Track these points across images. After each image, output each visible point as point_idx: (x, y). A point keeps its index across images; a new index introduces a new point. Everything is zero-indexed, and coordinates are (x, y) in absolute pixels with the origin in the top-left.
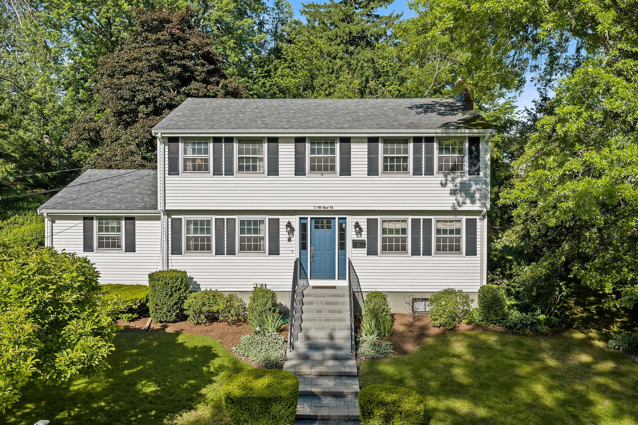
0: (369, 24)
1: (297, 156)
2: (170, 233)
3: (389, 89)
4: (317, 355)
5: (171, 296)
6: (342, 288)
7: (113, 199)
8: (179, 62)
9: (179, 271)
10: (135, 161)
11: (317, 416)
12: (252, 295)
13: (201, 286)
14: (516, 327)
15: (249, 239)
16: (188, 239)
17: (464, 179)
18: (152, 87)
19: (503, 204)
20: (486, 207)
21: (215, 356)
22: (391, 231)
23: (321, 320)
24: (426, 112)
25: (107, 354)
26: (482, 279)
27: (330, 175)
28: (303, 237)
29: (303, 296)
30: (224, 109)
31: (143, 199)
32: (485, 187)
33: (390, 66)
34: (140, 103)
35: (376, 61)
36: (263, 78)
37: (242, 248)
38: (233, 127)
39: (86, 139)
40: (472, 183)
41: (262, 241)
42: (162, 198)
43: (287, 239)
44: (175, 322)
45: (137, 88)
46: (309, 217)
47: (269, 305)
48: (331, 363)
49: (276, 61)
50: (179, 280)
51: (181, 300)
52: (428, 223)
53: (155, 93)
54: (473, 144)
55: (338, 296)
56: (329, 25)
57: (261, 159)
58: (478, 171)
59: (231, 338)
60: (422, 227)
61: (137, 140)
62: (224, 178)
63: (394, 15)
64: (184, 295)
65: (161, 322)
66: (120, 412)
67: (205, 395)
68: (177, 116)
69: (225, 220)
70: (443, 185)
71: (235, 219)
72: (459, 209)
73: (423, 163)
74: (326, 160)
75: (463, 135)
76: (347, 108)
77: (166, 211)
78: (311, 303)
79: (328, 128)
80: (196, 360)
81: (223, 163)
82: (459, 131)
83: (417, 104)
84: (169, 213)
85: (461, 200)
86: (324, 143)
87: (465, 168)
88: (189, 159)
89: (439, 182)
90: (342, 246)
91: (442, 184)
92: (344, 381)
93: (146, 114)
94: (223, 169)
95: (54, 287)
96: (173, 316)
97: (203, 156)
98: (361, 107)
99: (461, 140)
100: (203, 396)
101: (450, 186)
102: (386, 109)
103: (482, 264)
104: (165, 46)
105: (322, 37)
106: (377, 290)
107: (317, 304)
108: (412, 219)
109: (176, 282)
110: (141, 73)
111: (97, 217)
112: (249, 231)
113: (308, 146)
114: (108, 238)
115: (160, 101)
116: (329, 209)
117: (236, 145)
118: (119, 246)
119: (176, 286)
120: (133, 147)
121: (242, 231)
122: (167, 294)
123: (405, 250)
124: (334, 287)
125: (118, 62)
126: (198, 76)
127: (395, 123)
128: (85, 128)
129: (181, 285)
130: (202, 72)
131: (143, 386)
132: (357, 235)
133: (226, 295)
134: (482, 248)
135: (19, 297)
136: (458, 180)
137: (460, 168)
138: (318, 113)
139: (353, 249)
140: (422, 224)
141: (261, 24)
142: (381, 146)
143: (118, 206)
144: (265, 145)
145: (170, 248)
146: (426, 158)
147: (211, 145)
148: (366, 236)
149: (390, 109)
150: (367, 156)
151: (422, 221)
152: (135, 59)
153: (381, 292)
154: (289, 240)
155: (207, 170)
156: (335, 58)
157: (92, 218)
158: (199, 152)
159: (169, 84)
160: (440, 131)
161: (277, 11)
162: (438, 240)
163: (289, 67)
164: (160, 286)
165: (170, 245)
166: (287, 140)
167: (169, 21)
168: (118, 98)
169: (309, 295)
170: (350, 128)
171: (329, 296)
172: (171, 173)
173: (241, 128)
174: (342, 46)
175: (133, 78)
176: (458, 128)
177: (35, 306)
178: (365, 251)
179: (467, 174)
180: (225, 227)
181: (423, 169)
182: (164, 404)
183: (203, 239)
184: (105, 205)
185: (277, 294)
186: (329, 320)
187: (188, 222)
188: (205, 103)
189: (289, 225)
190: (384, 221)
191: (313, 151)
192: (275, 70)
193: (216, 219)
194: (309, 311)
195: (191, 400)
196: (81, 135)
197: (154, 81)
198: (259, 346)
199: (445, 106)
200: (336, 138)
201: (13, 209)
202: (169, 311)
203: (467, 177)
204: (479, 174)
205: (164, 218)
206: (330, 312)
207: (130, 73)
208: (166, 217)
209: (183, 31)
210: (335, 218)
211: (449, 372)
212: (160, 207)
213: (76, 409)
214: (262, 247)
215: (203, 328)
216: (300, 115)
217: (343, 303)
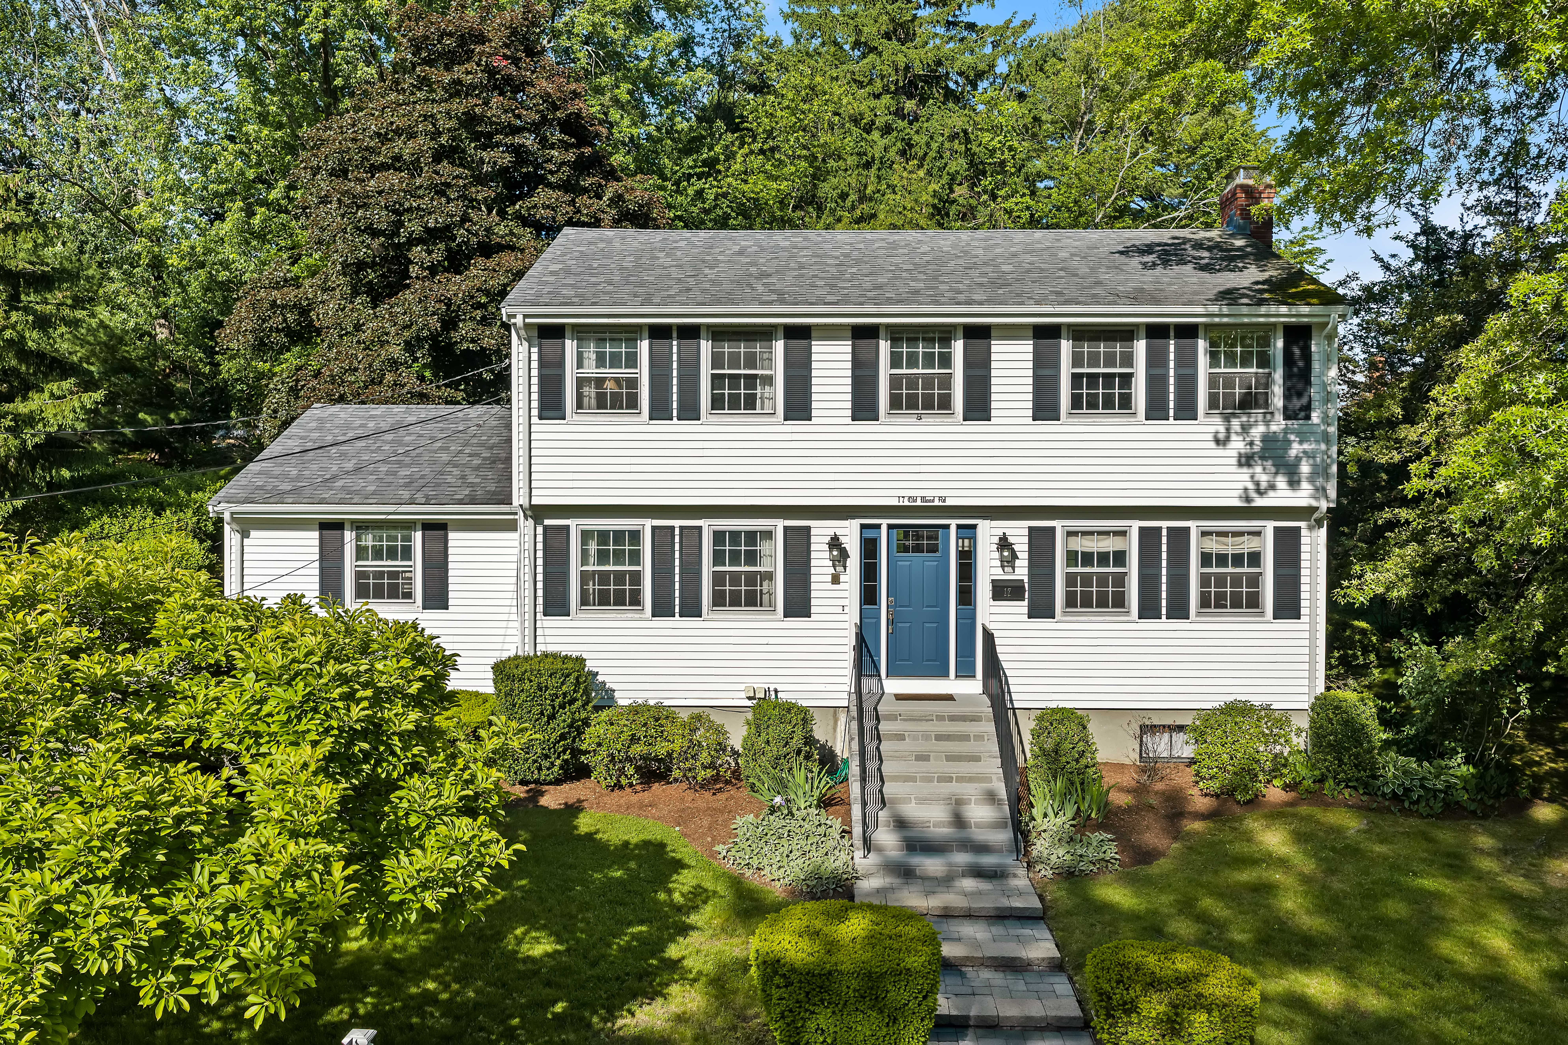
0: (951, 45)
1: (859, 373)
2: (540, 562)
3: (1008, 205)
4: (932, 865)
5: (552, 717)
6: (968, 699)
7: (390, 479)
8: (508, 140)
9: (566, 657)
10: (403, 386)
11: (967, 1018)
12: (750, 716)
13: (616, 694)
14: (1409, 798)
15: (735, 578)
16: (585, 577)
17: (1274, 428)
18: (443, 200)
19: (1418, 491)
20: (1327, 497)
21: (678, 865)
22: (1087, 558)
23: (929, 780)
24: (1166, 263)
25: (511, 862)
26: (1312, 678)
27: (938, 420)
28: (869, 572)
29: (878, 719)
30: (662, 255)
31: (463, 477)
32: (1323, 447)
33: (1011, 149)
34: (412, 242)
35: (972, 137)
36: (699, 179)
37: (718, 600)
38: (699, 299)
39: (278, 330)
40: (1292, 437)
41: (765, 583)
42: (524, 476)
43: (829, 578)
44: (558, 782)
45: (407, 205)
46: (884, 523)
47: (797, 742)
48: (969, 884)
49: (730, 138)
50: (572, 679)
51: (578, 728)
52: (1180, 537)
53: (452, 216)
54: (1296, 342)
55: (963, 718)
56: (847, 47)
57: (769, 380)
58: (1307, 409)
59: (705, 823)
60: (1164, 548)
61: (406, 334)
62: (675, 427)
63: (1016, 23)
64: (583, 715)
65: (523, 782)
66: (477, 1006)
67: (680, 960)
68: (552, 273)
69: (677, 531)
70: (1221, 442)
71: (700, 528)
72: (1260, 502)
73: (1172, 389)
74: (928, 381)
75: (1273, 320)
76: (966, 253)
77: (533, 507)
78: (901, 737)
79: (937, 303)
80: (634, 877)
81: (675, 389)
82: (1263, 310)
83: (1137, 243)
84: (538, 513)
85: (1264, 478)
86: (924, 339)
87: (1276, 400)
88: (589, 380)
89: (1210, 437)
90: (966, 596)
91: (1217, 441)
92: (1013, 932)
93: (428, 268)
94: (675, 405)
95: (369, 693)
96: (556, 769)
97: (623, 372)
98: (998, 250)
99: (1264, 333)
100: (674, 965)
101: (1238, 444)
102: (1063, 254)
103: (1313, 639)
104: (473, 101)
105: (837, 79)
106: (1062, 705)
107: (915, 738)
108: (1142, 530)
109: (563, 684)
110: (415, 168)
111: (353, 522)
112: (735, 558)
113: (884, 347)
114: (380, 575)
115: (462, 236)
116: (937, 503)
117: (705, 347)
118: (408, 595)
119: (565, 694)
120: (396, 351)
121: (718, 558)
122: (542, 713)
123: (1122, 605)
124: (949, 698)
125: (354, 140)
126: (552, 173)
127: (1098, 290)
128: (275, 301)
129: (575, 691)
130: (563, 163)
131: (519, 941)
132: (1003, 567)
133: (684, 715)
134: (1313, 599)
135: (289, 721)
136: (1258, 431)
137: (1261, 402)
138: (897, 265)
139: (992, 603)
140: (1164, 540)
141: (687, 45)
142: (1066, 346)
143: (406, 494)
144: (779, 346)
145: (540, 601)
146: (1178, 377)
147: (644, 346)
148: (1025, 571)
149: (1072, 255)
150: (1030, 373)
151: (1164, 532)
152: (398, 132)
153: (1072, 711)
154: (836, 580)
155: (635, 406)
156: (868, 130)
157: (339, 526)
158: (615, 361)
159: (482, 193)
160: (1214, 309)
161: (724, 13)
162: (1205, 580)
163: (762, 152)
164: (523, 696)
165: (540, 593)
166: (831, 333)
167: (482, 39)
168: (358, 228)
169: (893, 717)
170: (989, 302)
171: (940, 718)
172: (545, 413)
173: (718, 302)
174: (886, 99)
175: (394, 179)
176: (1261, 302)
177: (330, 740)
178: (1022, 607)
179: (1279, 417)
180: (677, 547)
181: (1172, 405)
182: (584, 987)
183: (620, 577)
184: (374, 493)
185: (817, 715)
186: (950, 780)
187: (586, 536)
188: (609, 241)
189: (835, 543)
190: (1070, 534)
191: (895, 362)
192: (727, 158)
193: (654, 528)
194: (898, 757)
195: (646, 975)
196: (264, 321)
197: (448, 185)
198: (783, 841)
199: (1209, 249)
200: (954, 326)
201: (95, 502)
202: (547, 757)
203: (1278, 424)
204: (1308, 417)
205: (526, 525)
206: (949, 758)
207: (384, 167)
208: (531, 522)
209: (516, 61)
210: (947, 527)
211: (1268, 907)
212: (519, 498)
213: (368, 1000)
214: (766, 598)
215: (626, 796)
216: (854, 270)
217: (979, 737)
